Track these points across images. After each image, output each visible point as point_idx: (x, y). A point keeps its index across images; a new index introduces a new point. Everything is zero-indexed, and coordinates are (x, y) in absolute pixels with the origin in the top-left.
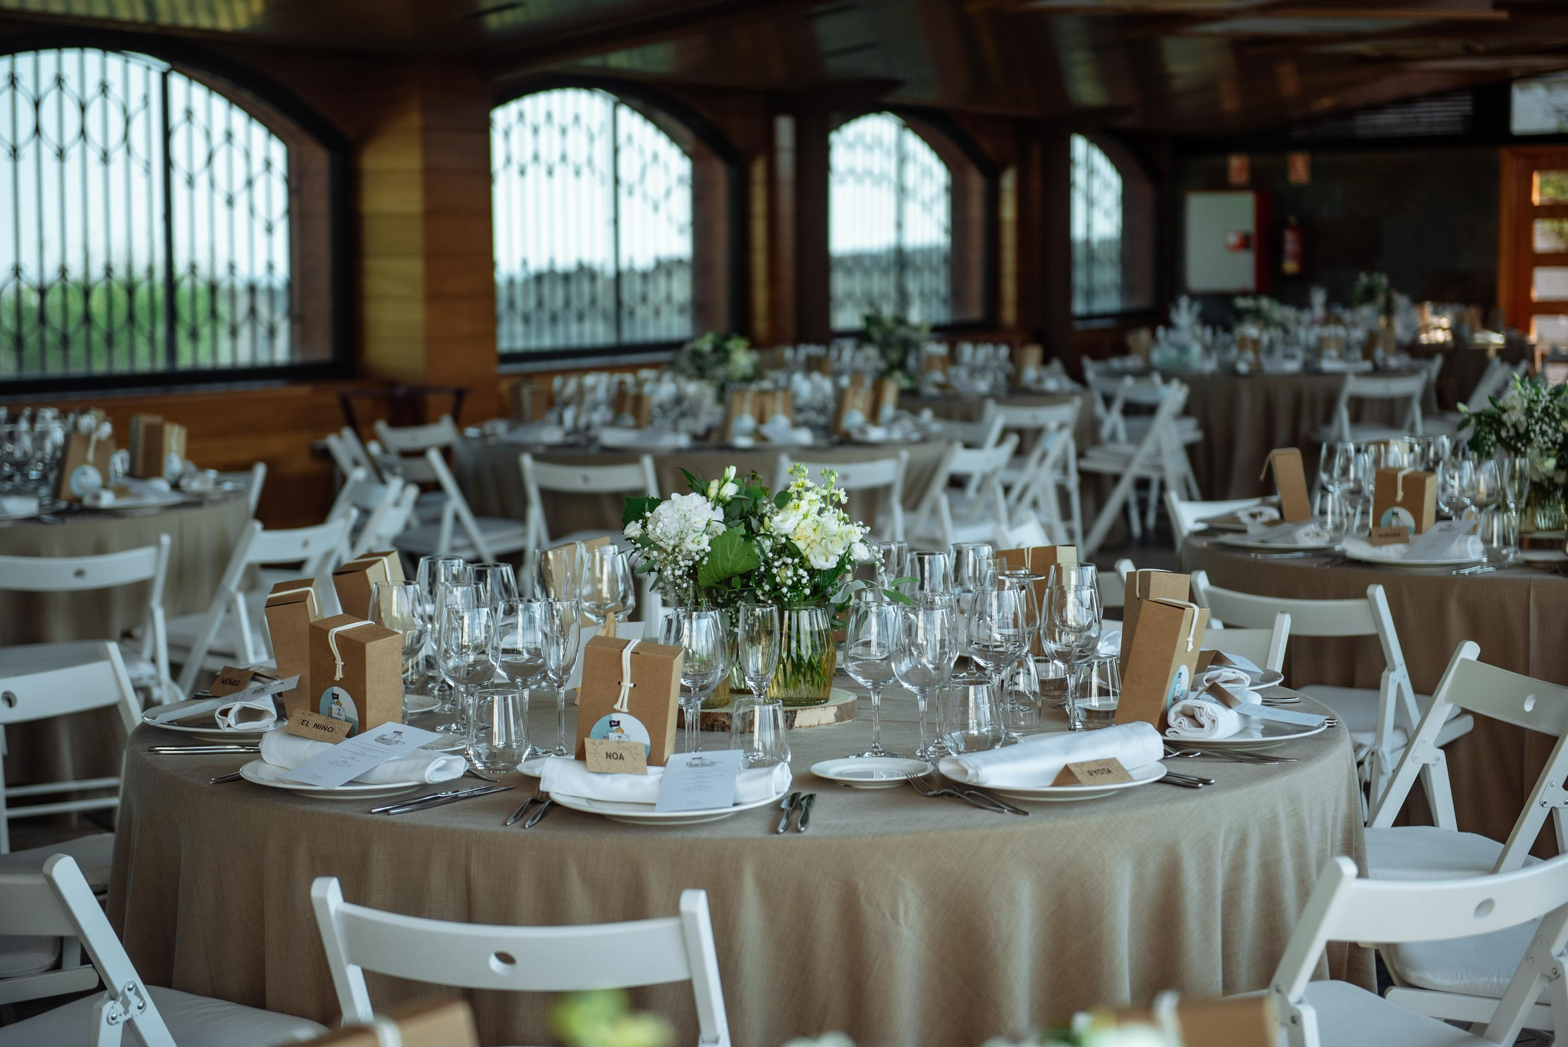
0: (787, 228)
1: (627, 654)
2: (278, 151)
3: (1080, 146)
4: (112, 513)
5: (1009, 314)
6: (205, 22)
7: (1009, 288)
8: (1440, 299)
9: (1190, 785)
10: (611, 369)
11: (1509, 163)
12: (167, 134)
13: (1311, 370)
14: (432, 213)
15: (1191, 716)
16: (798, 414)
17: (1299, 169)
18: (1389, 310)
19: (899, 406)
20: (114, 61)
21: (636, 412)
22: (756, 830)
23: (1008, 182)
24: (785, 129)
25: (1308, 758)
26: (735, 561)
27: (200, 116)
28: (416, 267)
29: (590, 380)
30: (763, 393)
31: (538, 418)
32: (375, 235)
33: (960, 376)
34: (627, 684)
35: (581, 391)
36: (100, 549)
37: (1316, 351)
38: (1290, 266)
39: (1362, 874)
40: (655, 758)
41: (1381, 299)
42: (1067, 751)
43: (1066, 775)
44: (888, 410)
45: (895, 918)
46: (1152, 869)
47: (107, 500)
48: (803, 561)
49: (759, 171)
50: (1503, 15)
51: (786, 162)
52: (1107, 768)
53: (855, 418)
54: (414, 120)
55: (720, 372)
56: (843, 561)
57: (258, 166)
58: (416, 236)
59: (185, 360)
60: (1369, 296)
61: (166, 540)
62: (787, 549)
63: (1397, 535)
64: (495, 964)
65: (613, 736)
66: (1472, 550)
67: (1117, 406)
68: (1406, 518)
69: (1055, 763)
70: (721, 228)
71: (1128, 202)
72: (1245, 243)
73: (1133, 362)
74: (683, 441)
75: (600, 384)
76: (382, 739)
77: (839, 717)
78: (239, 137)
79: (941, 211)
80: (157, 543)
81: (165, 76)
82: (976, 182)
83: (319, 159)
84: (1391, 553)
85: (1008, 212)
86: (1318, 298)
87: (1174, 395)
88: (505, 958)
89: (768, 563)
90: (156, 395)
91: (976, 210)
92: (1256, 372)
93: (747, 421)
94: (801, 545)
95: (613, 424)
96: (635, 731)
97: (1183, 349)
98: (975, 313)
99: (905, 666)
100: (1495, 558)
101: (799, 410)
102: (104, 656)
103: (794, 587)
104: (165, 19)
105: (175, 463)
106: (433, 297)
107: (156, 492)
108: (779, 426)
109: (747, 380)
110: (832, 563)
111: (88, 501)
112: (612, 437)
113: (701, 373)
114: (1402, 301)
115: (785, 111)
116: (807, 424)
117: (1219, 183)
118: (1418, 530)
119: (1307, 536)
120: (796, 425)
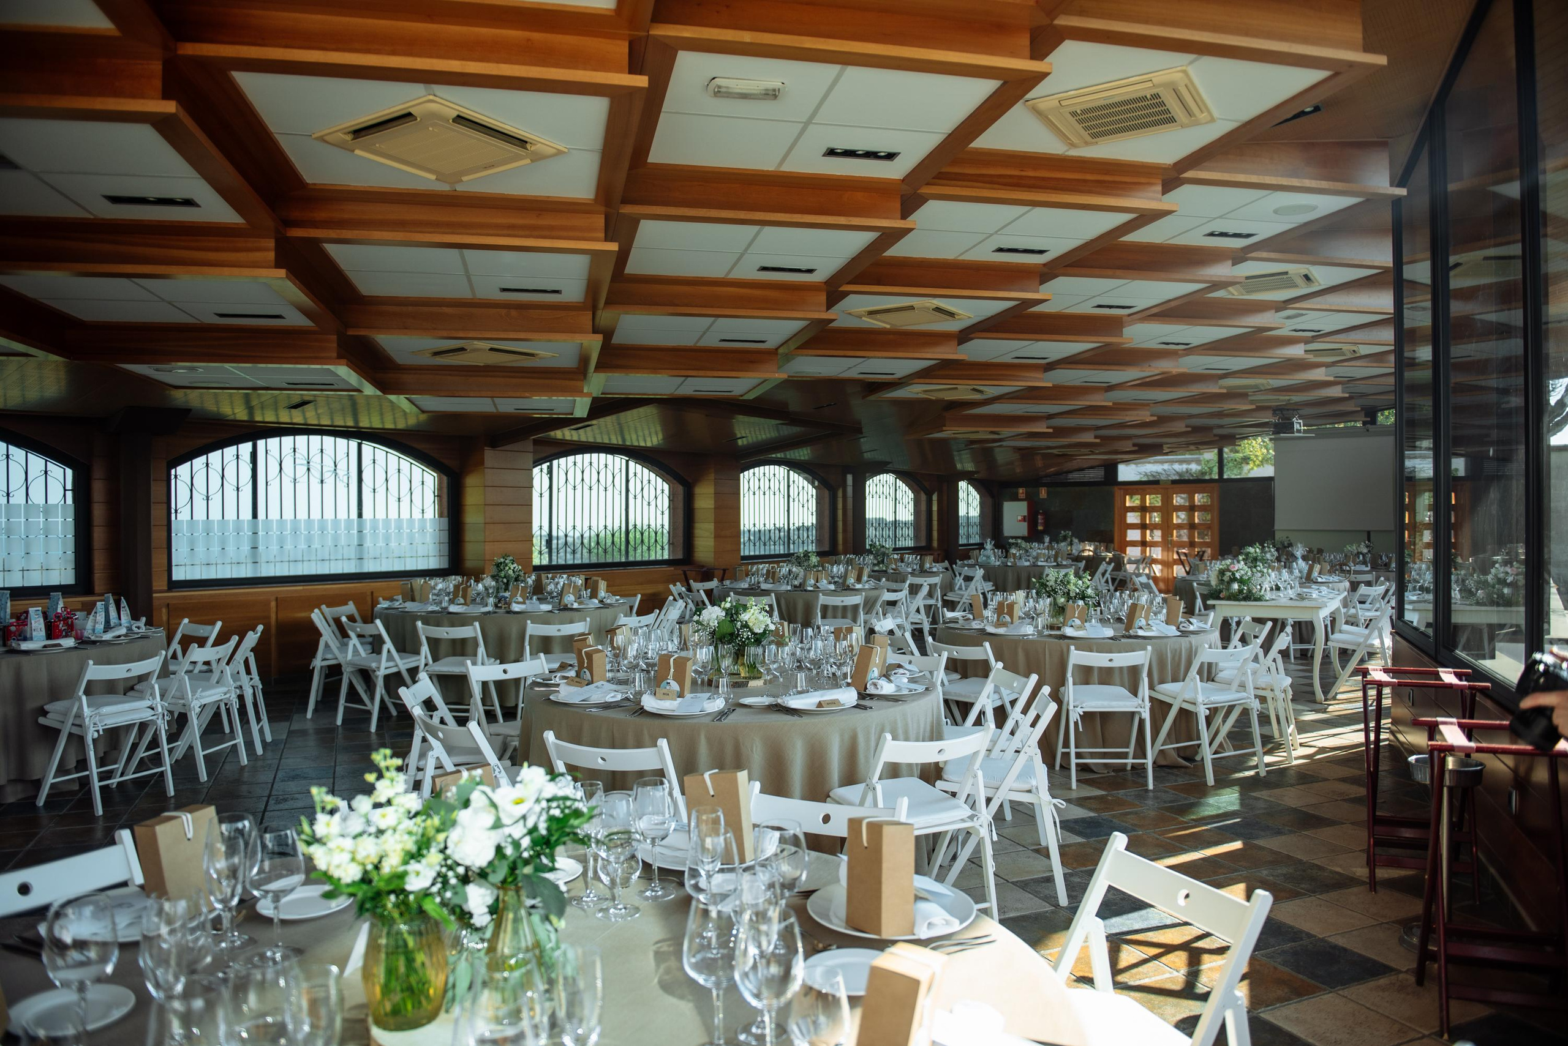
0: (850, 513)
1: (672, 660)
2: (666, 487)
3: (963, 485)
4: (576, 610)
5: (935, 544)
6: (642, 444)
7: (935, 534)
8: (1091, 540)
9: (865, 708)
10: (770, 563)
11: (1117, 492)
12: (627, 481)
13: (1035, 565)
14: (717, 508)
15: (875, 685)
16: (832, 580)
17: (1043, 493)
18: (1071, 544)
19: (869, 576)
20: (610, 457)
21: (773, 578)
22: (707, 720)
23: (935, 497)
24: (850, 478)
25: (913, 700)
26: (727, 629)
27: (639, 475)
28: (711, 526)
29: (761, 566)
30: (818, 571)
31: (742, 579)
32: (699, 515)
33: (902, 566)
34: (672, 670)
35: (758, 569)
36: (571, 622)
37: (1037, 558)
38: (1040, 528)
39: (893, 739)
40: (681, 695)
41: (1069, 540)
42: (822, 696)
43: (820, 705)
44: (865, 578)
45: (752, 751)
46: (847, 737)
47: (576, 605)
48: (751, 630)
49: (840, 493)
50: (1098, 441)
51: (850, 490)
52: (834, 702)
53: (851, 581)
54: (712, 476)
55: (806, 564)
56: (765, 630)
57: (659, 492)
58: (711, 516)
59: (631, 559)
60: (1065, 538)
61: (588, 619)
62: (746, 625)
63: (1004, 625)
64: (600, 761)
65: (668, 687)
66: (1029, 630)
67: (962, 577)
68: (1008, 618)
69: (817, 700)
70: (827, 513)
71: (982, 504)
72: (1024, 519)
73: (971, 562)
74: (789, 588)
75: (764, 568)
76: (597, 687)
77: (765, 683)
78: (653, 482)
79: (911, 507)
80: (585, 620)
81: (627, 461)
82: (923, 497)
83: (680, 489)
84: (1001, 631)
85: (935, 508)
86: (1047, 539)
87: (980, 572)
88: (603, 759)
89: (738, 631)
90: (600, 571)
91: (923, 507)
92: (1014, 566)
93: (812, 582)
94: (751, 624)
95: (766, 581)
96: (675, 686)
97: (988, 557)
98: (923, 544)
99: (775, 666)
100: (1040, 633)
101: (833, 577)
102: (540, 658)
103: (748, 638)
104: (628, 443)
105: (602, 593)
106: (717, 536)
107: (594, 603)
108: (824, 583)
109: (815, 566)
110: (761, 631)
111: (569, 606)
112: (764, 586)
113: (800, 564)
114: (1076, 541)
115: (850, 473)
116: (835, 583)
117: (1015, 498)
118: (1012, 623)
119: (976, 625)
120: (830, 583)
